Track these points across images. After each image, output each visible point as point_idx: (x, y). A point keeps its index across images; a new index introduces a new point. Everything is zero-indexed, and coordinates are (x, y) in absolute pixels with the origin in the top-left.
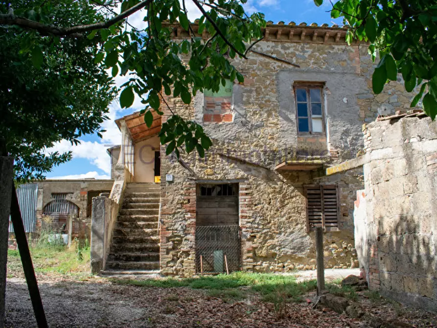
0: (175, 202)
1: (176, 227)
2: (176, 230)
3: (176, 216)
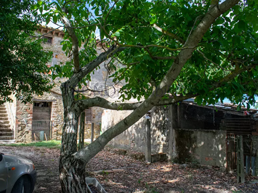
0: (23, 109)
1: (23, 120)
2: (23, 121)
3: (23, 115)
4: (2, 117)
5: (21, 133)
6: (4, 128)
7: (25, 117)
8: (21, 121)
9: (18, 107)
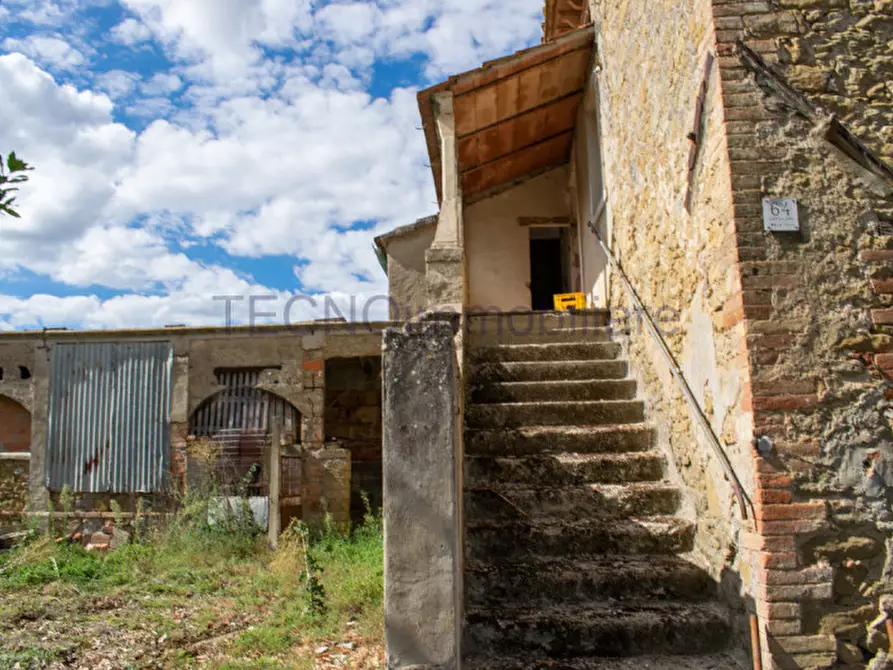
0: (827, 341)
1: (843, 476)
2: (848, 493)
3: (836, 419)
4: (609, 457)
5: (842, 638)
6: (640, 568)
7: (865, 435)
8: (826, 494)
9: (770, 323)
